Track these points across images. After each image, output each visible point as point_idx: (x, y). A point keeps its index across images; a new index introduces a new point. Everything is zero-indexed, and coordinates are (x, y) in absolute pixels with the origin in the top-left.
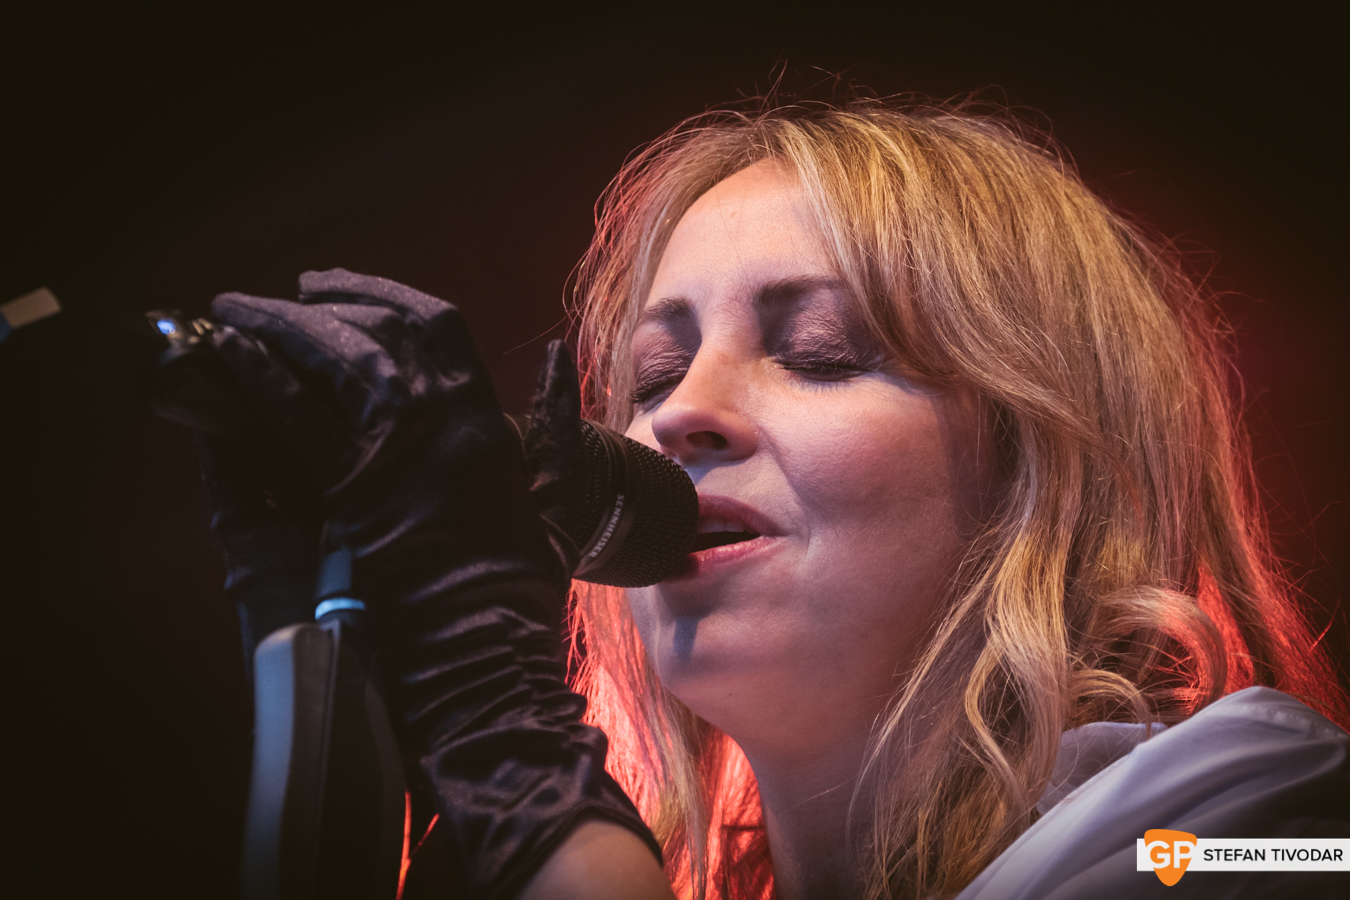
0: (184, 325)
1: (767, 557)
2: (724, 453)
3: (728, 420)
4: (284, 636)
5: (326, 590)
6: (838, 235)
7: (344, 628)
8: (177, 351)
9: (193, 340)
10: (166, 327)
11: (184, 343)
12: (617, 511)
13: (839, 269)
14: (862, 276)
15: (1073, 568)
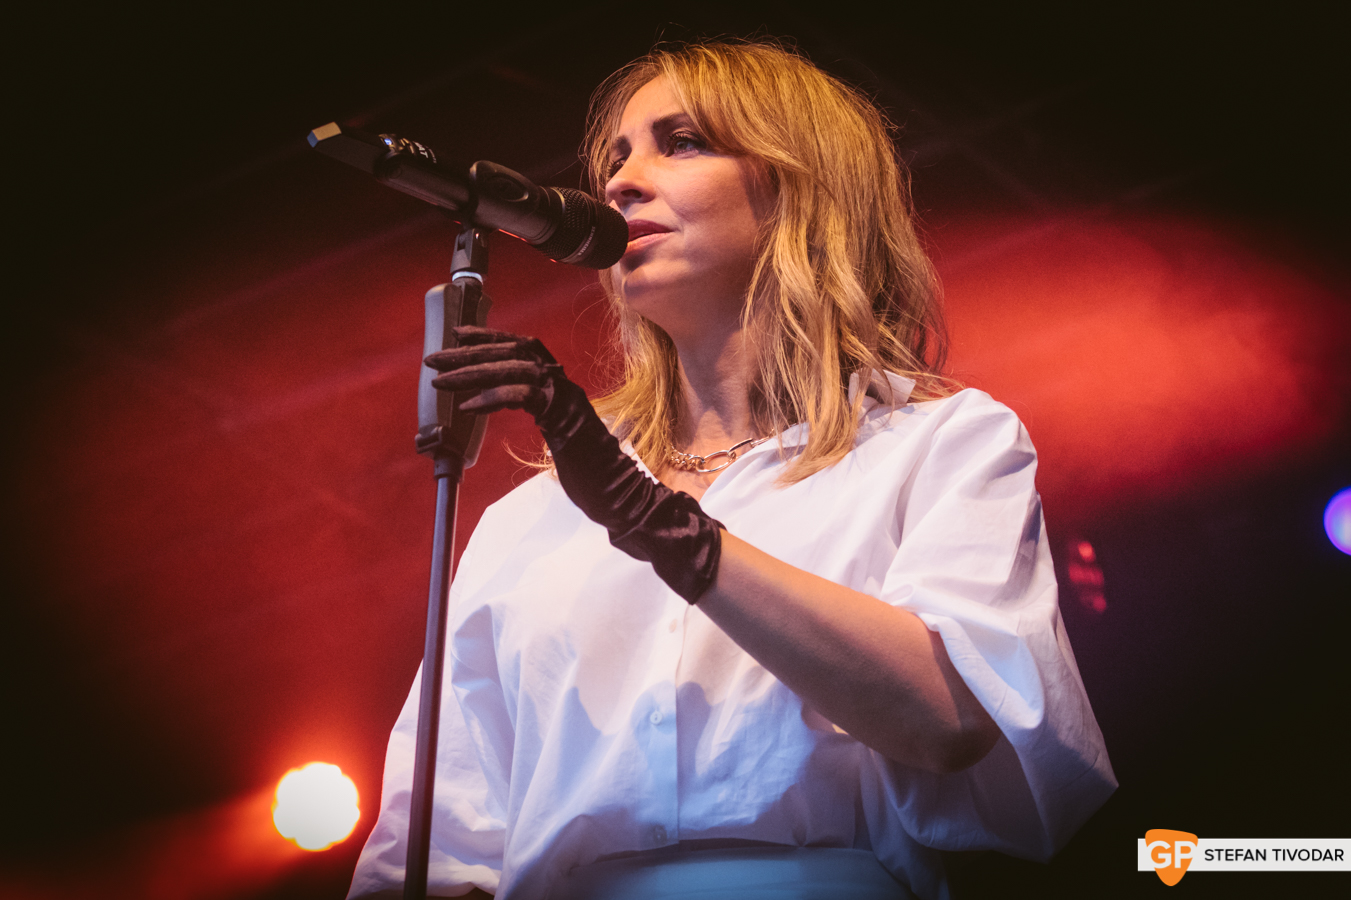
0: (396, 141)
1: (665, 240)
2: (641, 199)
3: (640, 184)
4: (439, 289)
5: (458, 268)
6: (683, 95)
7: (467, 285)
8: (393, 153)
9: (401, 148)
10: (389, 142)
11: (396, 150)
12: (592, 234)
13: (683, 109)
14: (694, 111)
15: (810, 237)
